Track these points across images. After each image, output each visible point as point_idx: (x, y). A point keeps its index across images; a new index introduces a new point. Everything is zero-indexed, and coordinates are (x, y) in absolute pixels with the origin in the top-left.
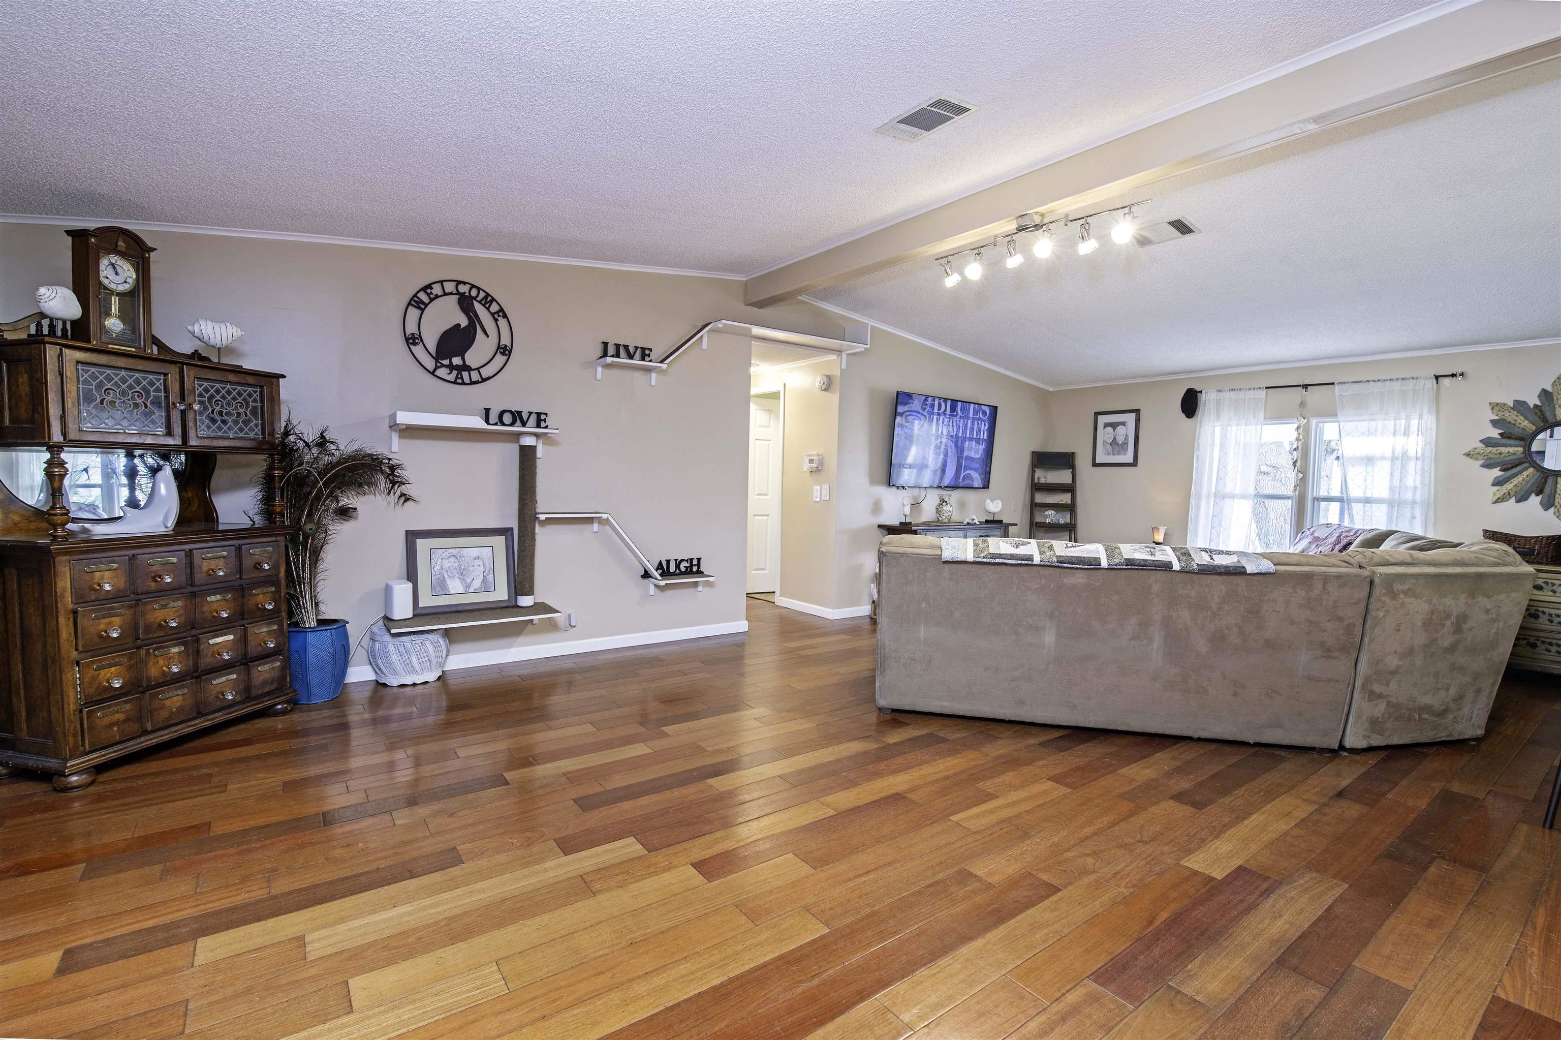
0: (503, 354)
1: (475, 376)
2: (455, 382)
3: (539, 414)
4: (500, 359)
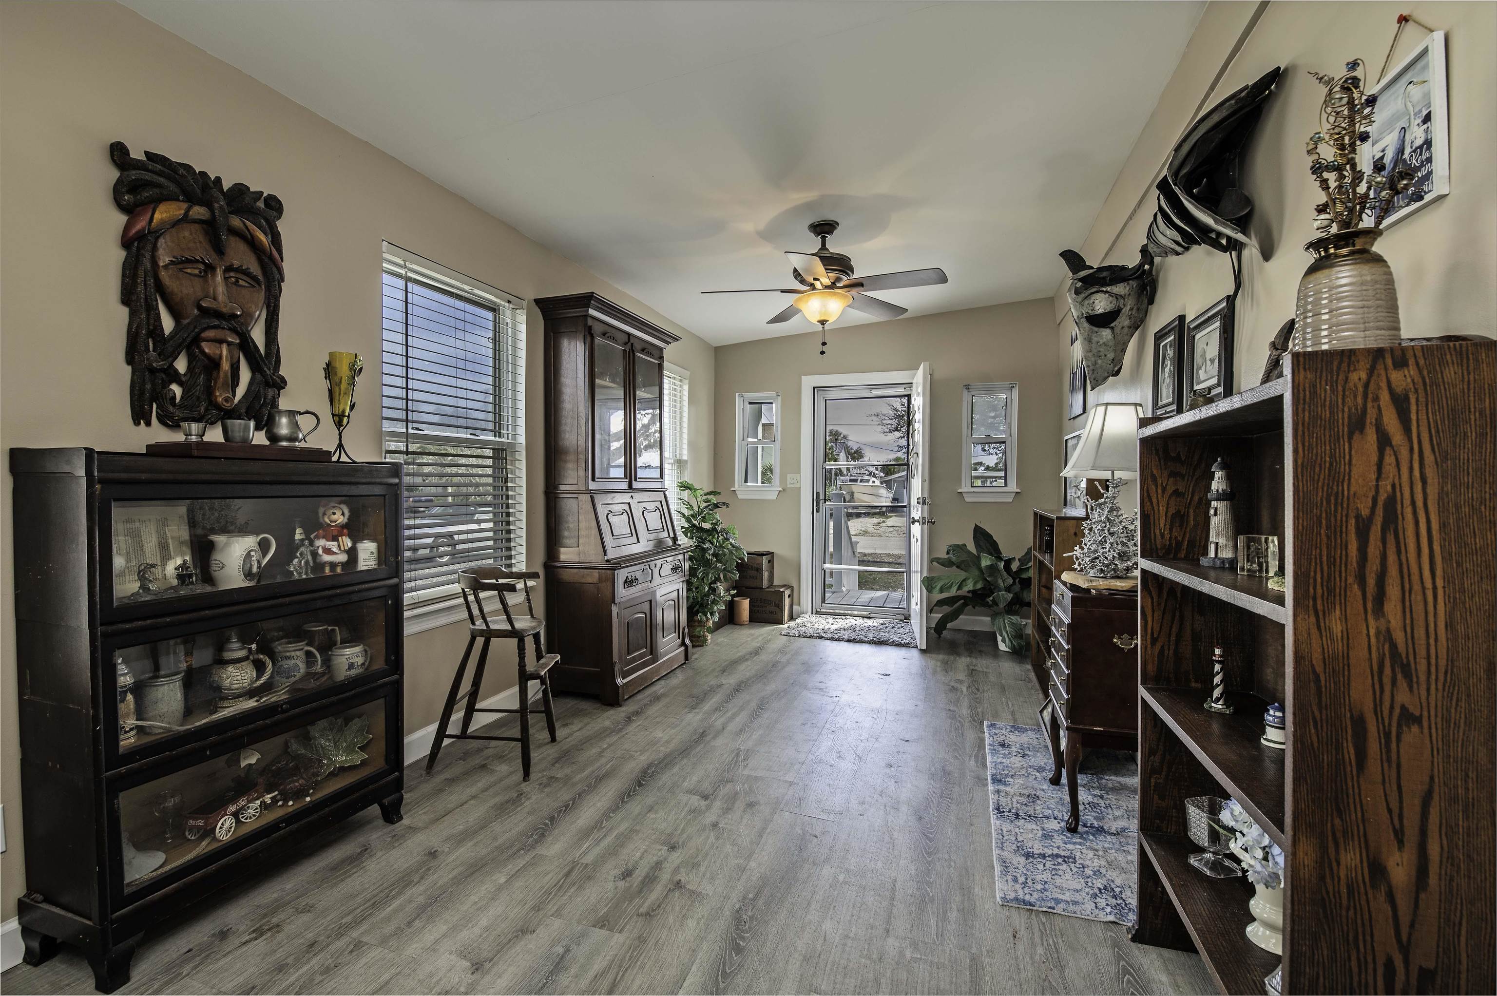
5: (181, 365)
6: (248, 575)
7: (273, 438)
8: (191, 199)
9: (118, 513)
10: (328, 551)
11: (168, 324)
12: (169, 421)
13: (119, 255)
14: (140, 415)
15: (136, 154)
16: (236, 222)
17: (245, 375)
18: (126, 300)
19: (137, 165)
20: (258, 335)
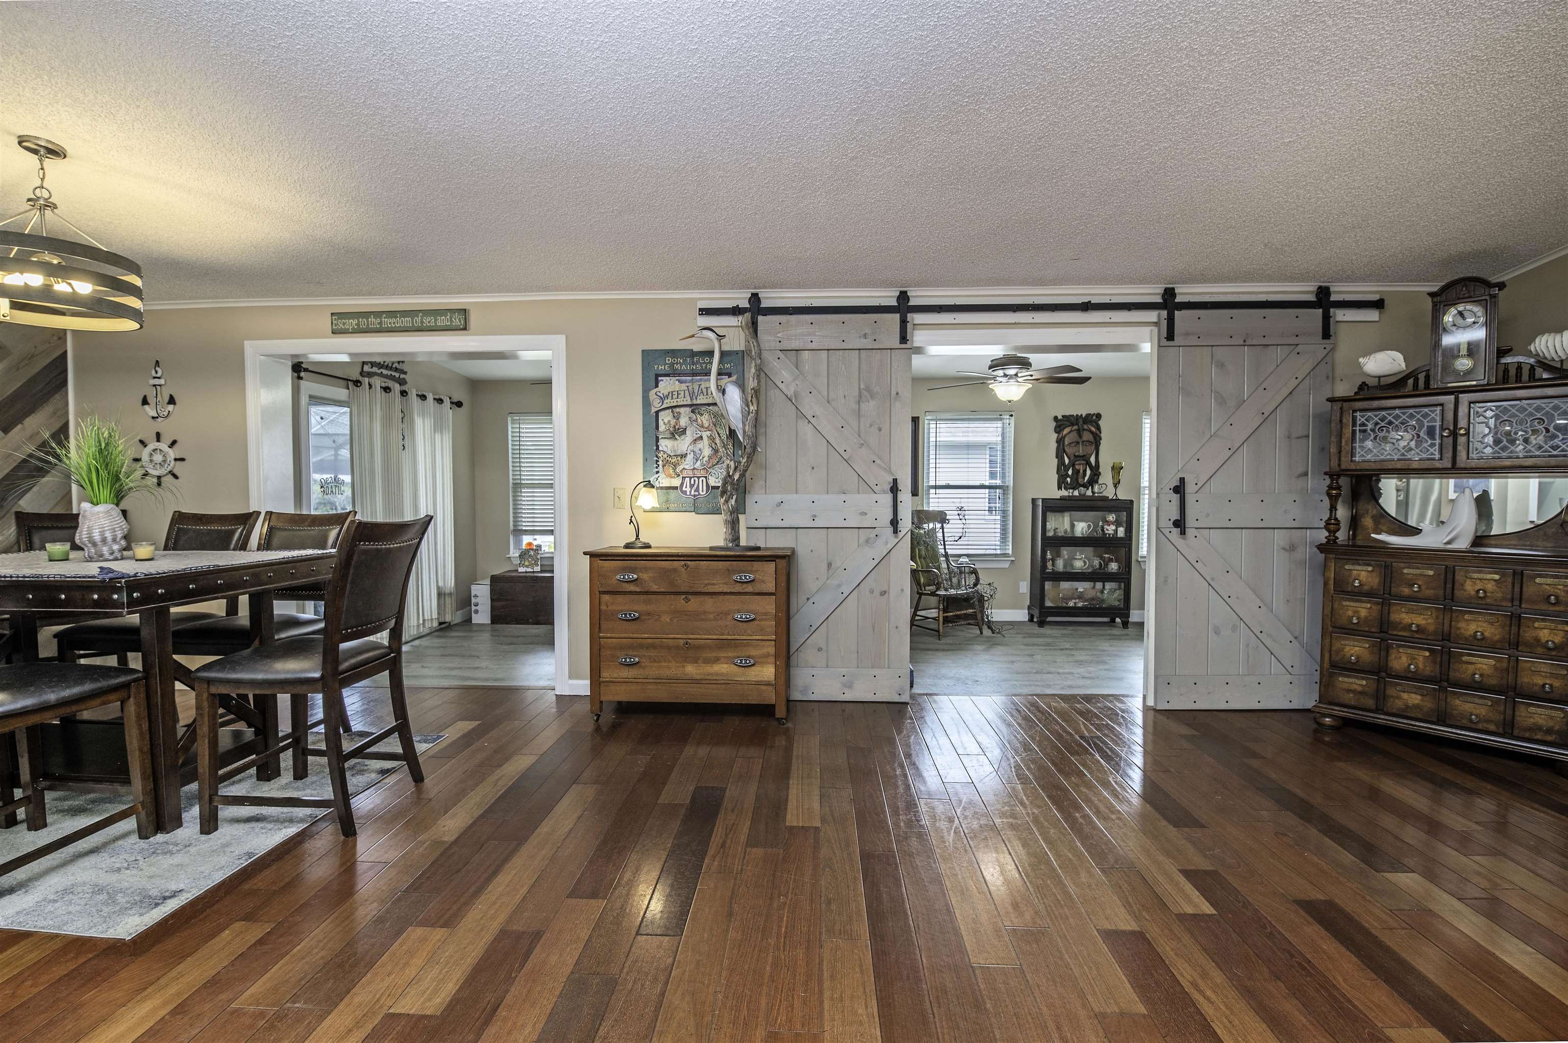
5: (1070, 472)
6: (1082, 534)
7: (1093, 493)
8: (1072, 425)
9: (1048, 513)
10: (1107, 530)
11: (1067, 461)
12: (1066, 489)
13: (1056, 445)
14: (1059, 488)
15: (1060, 417)
16: (1085, 427)
17: (1088, 472)
18: (1057, 457)
19: (1061, 420)
20: (1093, 460)
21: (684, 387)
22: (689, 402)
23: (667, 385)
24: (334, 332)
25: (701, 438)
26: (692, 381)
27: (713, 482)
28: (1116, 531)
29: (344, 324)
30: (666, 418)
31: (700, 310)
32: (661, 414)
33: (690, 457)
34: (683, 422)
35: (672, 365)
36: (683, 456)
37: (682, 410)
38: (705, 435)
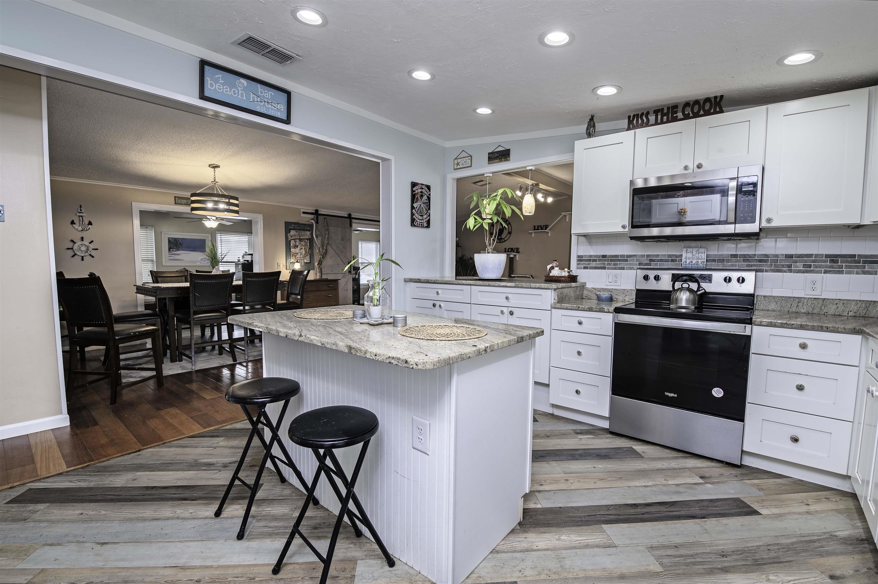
0: (509, 234)
1: (503, 240)
2: (499, 242)
3: (517, 248)
4: (509, 235)
21: (297, 233)
22: (299, 238)
23: (293, 232)
24: (175, 204)
25: (302, 248)
26: (299, 232)
27: (305, 261)
28: (355, 276)
29: (181, 201)
30: (292, 242)
31: (303, 212)
32: (291, 241)
33: (299, 254)
34: (297, 243)
35: (294, 227)
36: (298, 253)
37: (297, 240)
38: (303, 247)
